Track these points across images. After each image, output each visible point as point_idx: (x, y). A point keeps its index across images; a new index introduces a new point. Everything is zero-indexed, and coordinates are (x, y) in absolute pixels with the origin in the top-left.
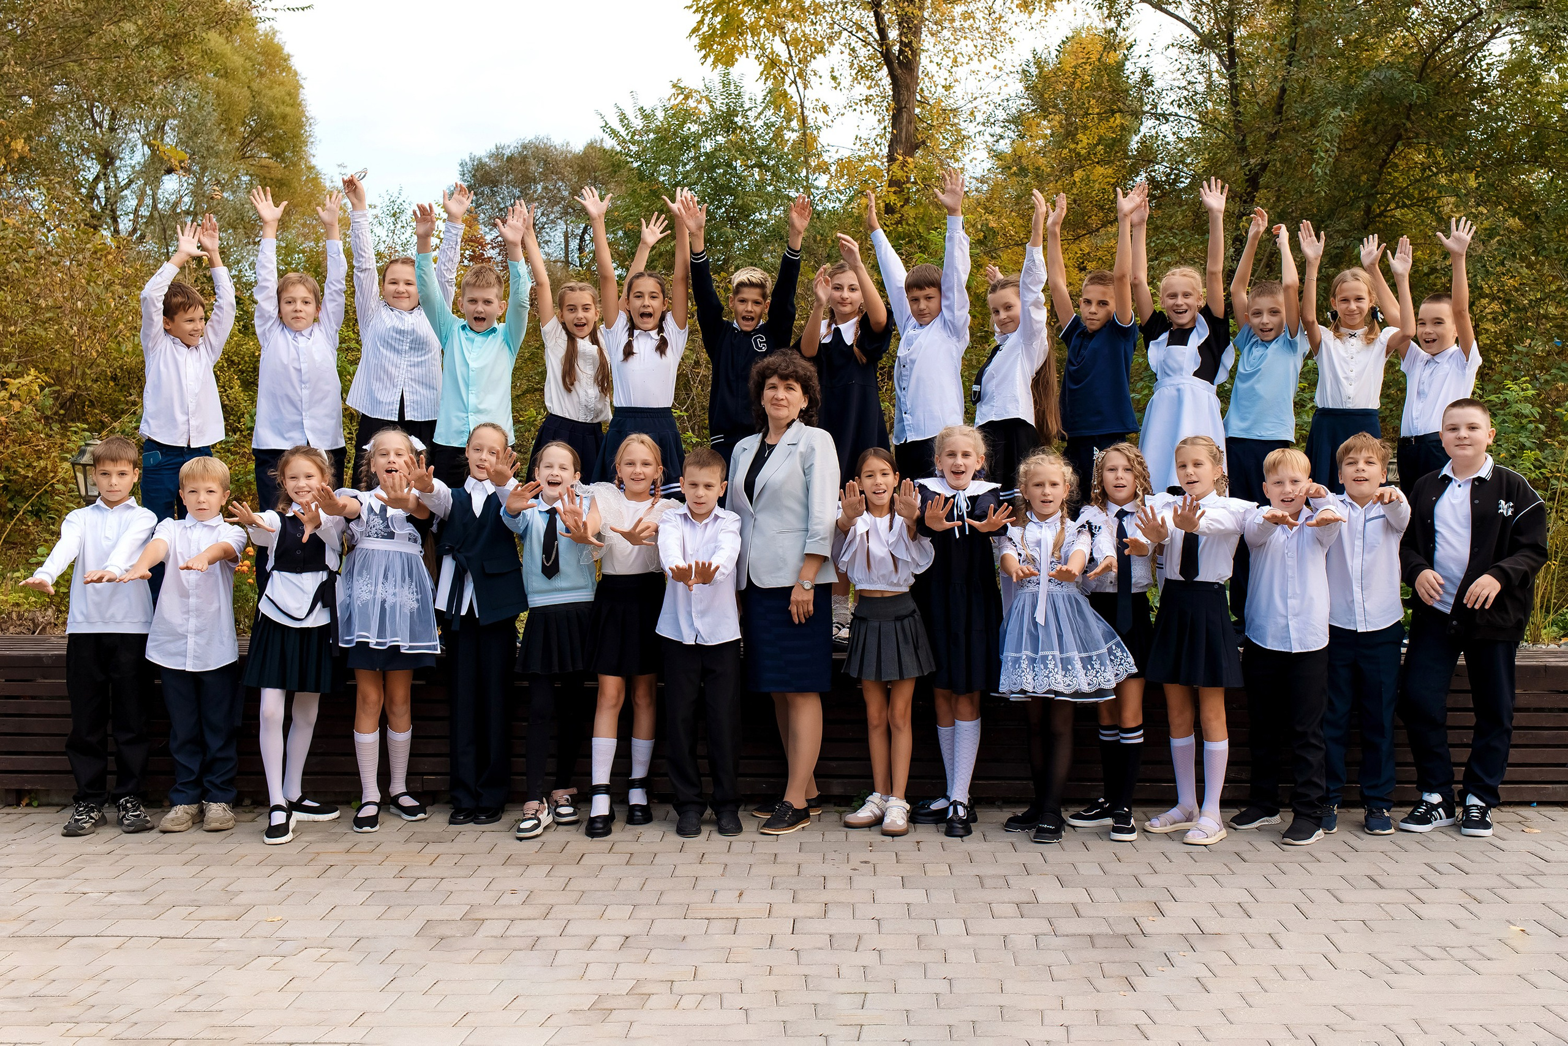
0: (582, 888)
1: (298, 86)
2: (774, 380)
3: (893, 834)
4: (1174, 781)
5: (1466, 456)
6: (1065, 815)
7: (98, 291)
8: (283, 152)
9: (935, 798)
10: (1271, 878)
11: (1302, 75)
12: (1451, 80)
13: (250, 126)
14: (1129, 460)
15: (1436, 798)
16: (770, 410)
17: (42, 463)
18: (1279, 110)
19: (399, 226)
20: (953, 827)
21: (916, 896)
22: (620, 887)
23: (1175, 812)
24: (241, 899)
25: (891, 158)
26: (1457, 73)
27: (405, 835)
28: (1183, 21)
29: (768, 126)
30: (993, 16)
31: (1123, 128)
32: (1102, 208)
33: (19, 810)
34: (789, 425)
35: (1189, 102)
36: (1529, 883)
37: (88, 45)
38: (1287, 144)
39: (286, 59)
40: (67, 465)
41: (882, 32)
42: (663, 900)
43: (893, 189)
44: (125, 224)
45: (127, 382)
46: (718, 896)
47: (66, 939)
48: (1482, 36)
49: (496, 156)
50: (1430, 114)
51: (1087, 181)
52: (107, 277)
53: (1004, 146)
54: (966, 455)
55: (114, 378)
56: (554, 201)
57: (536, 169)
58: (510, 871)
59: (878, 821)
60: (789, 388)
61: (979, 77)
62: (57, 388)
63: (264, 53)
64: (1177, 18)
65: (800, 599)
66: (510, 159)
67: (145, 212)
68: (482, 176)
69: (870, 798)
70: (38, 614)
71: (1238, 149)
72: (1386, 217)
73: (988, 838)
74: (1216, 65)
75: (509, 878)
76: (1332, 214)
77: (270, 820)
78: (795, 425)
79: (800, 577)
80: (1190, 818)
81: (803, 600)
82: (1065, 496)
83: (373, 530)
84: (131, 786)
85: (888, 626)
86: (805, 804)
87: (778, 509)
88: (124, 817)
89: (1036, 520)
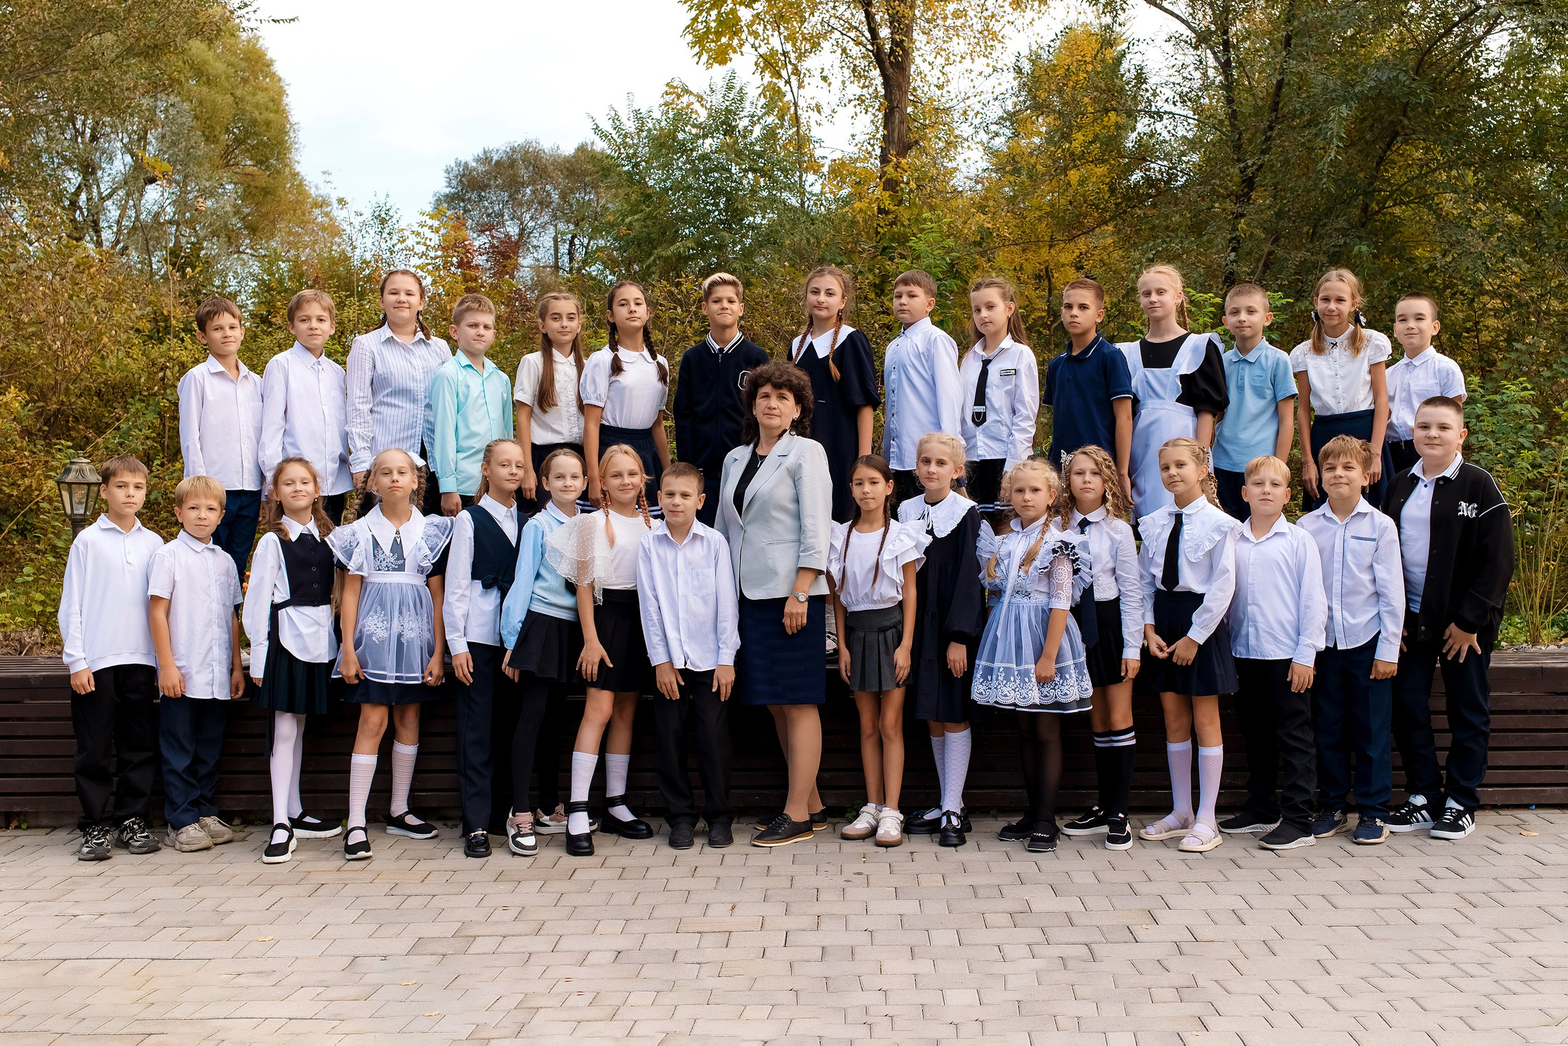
0: (575, 904)
1: (281, 92)
2: (767, 389)
3: (886, 845)
4: (1169, 787)
5: (1434, 456)
6: (1060, 823)
7: (80, 305)
8: (267, 159)
9: (928, 808)
10: (1266, 884)
12: (1447, 76)
13: (234, 134)
14: (1097, 464)
15: (1420, 800)
16: (762, 419)
17: (27, 481)
18: (1275, 107)
19: (385, 233)
20: (947, 836)
21: (909, 907)
22: (612, 902)
23: (1170, 820)
24: (232, 919)
25: (884, 159)
26: (1454, 68)
27: (396, 851)
28: (1177, 17)
30: (985, 14)
31: (1118, 127)
33: (8, 832)
34: (780, 436)
35: (1183, 98)
36: (1525, 887)
37: (65, 58)
39: (269, 64)
40: (51, 483)
41: (873, 30)
42: (656, 914)
43: (888, 194)
44: (107, 236)
45: (111, 397)
46: (710, 909)
47: (57, 962)
48: (1479, 30)
49: (485, 159)
50: (1427, 111)
51: (1082, 182)
52: (89, 290)
53: (999, 142)
54: (941, 463)
55: (99, 394)
56: (544, 204)
57: (524, 174)
58: (502, 887)
59: (873, 831)
60: (782, 397)
61: (971, 76)
62: (41, 404)
63: (247, 59)
64: (1172, 13)
65: (794, 611)
66: (498, 164)
67: (127, 223)
68: (469, 182)
69: (864, 809)
70: (25, 634)
71: (1234, 147)
72: (1384, 215)
73: (982, 848)
74: (1211, 61)
75: (500, 895)
76: (1329, 211)
77: (272, 837)
78: (786, 436)
79: (794, 589)
80: (1185, 825)
81: (797, 612)
82: (1050, 502)
83: (384, 564)
84: (139, 806)
85: (872, 637)
86: (807, 818)
87: (767, 521)
88: (131, 838)
89: (1019, 529)
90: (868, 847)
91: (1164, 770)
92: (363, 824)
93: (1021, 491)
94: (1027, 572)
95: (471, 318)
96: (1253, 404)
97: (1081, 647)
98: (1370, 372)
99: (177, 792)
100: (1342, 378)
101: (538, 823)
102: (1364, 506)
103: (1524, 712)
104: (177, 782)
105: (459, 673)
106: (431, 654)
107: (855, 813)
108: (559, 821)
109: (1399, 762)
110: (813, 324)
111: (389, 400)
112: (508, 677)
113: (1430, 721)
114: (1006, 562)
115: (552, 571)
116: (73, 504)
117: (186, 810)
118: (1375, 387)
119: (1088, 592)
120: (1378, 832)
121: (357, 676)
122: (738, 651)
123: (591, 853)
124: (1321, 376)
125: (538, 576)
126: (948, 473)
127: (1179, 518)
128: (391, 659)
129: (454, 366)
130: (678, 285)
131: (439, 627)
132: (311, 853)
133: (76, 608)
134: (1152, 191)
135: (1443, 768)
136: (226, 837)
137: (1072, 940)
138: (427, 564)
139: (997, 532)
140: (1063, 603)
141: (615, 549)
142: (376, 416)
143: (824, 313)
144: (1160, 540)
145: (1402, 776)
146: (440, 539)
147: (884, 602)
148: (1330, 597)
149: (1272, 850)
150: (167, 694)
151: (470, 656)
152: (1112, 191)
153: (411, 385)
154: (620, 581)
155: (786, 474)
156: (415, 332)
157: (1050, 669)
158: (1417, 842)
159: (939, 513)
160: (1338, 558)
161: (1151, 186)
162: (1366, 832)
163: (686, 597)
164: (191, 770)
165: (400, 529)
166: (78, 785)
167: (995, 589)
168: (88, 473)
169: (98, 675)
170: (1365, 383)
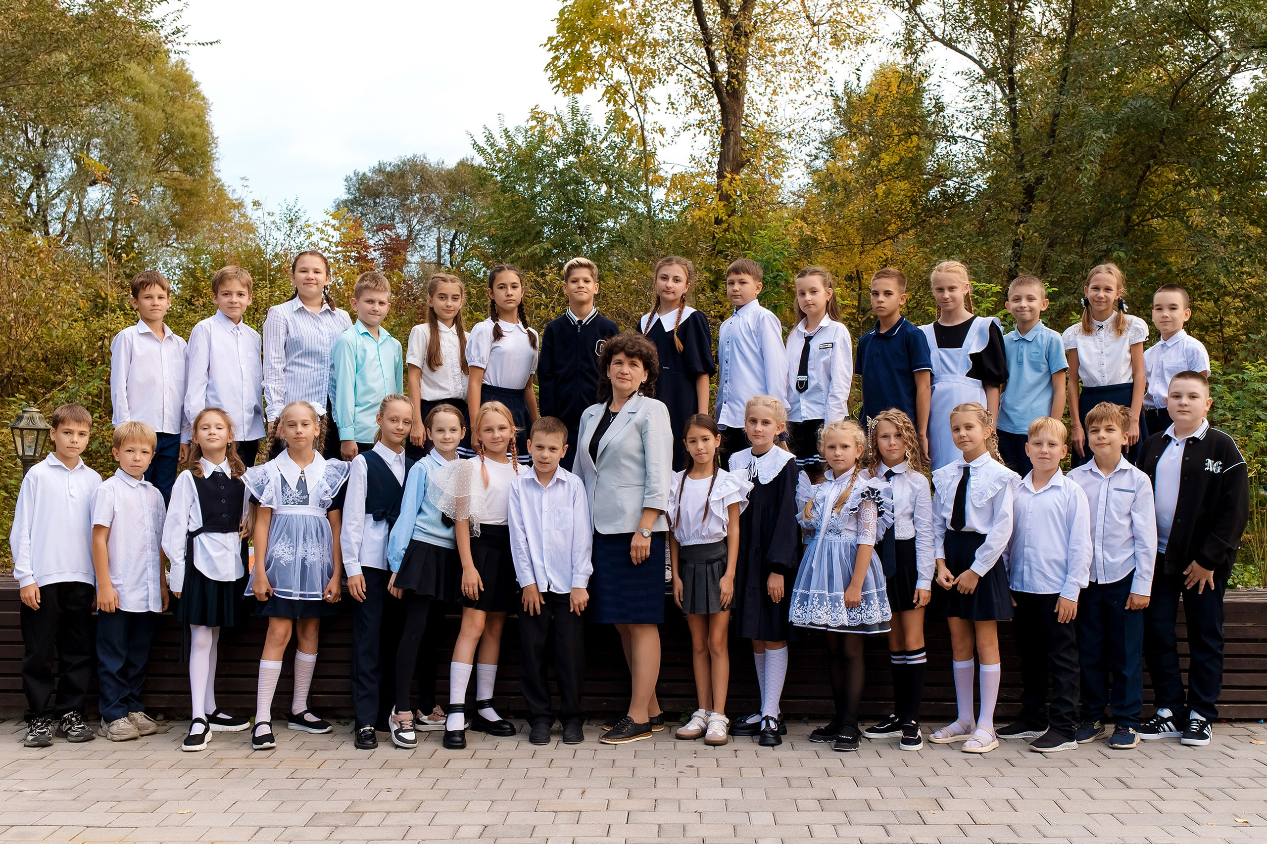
0: (449, 788)
1: (206, 110)
2: (621, 356)
3: (715, 744)
4: (955, 700)
5: (1185, 421)
6: (862, 729)
7: (31, 283)
8: (192, 167)
9: (749, 714)
10: (1035, 780)
11: (1070, 102)
12: (1199, 109)
13: (164, 145)
14: (898, 428)
15: (1166, 713)
16: (615, 382)
18: (1052, 134)
19: (294, 230)
20: (766, 737)
21: (732, 793)
22: (480, 787)
23: (955, 726)
24: (157, 795)
25: (720, 175)
26: (1204, 103)
27: (297, 743)
28: (970, 57)
29: (612, 147)
31: (919, 148)
32: (900, 217)
34: (631, 396)
36: (1254, 784)
37: (25, 72)
38: (1057, 161)
39: (195, 85)
40: (6, 430)
41: (712, 65)
42: (517, 796)
43: (723, 203)
44: (55, 228)
45: (56, 363)
46: (564, 792)
47: (6, 828)
48: (1225, 72)
49: (380, 170)
50: (1180, 138)
51: (887, 194)
52: (39, 272)
53: (819, 163)
54: (766, 422)
55: (45, 359)
56: (428, 210)
57: (413, 183)
58: (386, 773)
59: (703, 733)
60: (633, 364)
61: (795, 106)
63: (176, 81)
64: (965, 54)
65: (639, 545)
66: (390, 175)
67: (72, 217)
68: (365, 190)
69: (695, 714)
71: (1018, 167)
72: (1143, 226)
73: (795, 747)
74: (999, 96)
75: (385, 779)
76: (1096, 222)
77: (190, 730)
78: (635, 396)
79: (639, 525)
80: (968, 731)
81: (642, 545)
82: (858, 456)
83: (291, 499)
84: (76, 702)
85: (701, 568)
86: (648, 721)
87: (617, 468)
88: (70, 729)
89: (832, 478)
90: (699, 745)
91: (950, 685)
92: (268, 719)
93: (833, 447)
94: (839, 513)
95: (368, 295)
96: (1030, 376)
97: (882, 578)
98: (1130, 351)
99: (110, 691)
100: (1107, 355)
101: (417, 721)
102: (1124, 464)
103: (1256, 640)
104: (111, 683)
105: (354, 592)
106: (330, 576)
107: (687, 718)
108: (436, 721)
109: (1149, 682)
110: (660, 304)
111: (300, 360)
112: (392, 596)
113: (1176, 646)
114: (821, 505)
115: (433, 507)
116: (26, 446)
117: (117, 706)
118: (1134, 363)
119: (890, 531)
120: (1131, 739)
121: (267, 594)
122: (591, 577)
123: (463, 747)
124: (1089, 354)
125: (420, 511)
126: (772, 430)
127: (966, 470)
128: (295, 578)
129: (354, 333)
130: (543, 275)
131: (337, 553)
132: (223, 744)
133: (26, 532)
134: (948, 205)
135: (1186, 687)
136: (151, 730)
137: (871, 822)
138: (328, 498)
139: (813, 482)
140: (869, 540)
141: (489, 490)
142: (288, 374)
143: (671, 297)
144: (950, 489)
145: (1151, 693)
146: (339, 478)
147: (711, 538)
148: (1093, 541)
149: (1041, 752)
150: (103, 609)
151: (363, 579)
152: (914, 203)
153: (320, 348)
154: (493, 517)
155: (634, 428)
156: (322, 304)
157: (857, 596)
158: (1164, 748)
159: (763, 463)
160: (1101, 507)
161: (947, 200)
162: (1121, 739)
163: (548, 531)
164: (122, 672)
165: (305, 470)
166: (25, 683)
167: (810, 528)
168: (37, 421)
169: (44, 590)
170: (1126, 360)
